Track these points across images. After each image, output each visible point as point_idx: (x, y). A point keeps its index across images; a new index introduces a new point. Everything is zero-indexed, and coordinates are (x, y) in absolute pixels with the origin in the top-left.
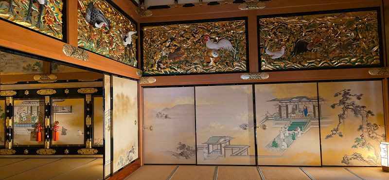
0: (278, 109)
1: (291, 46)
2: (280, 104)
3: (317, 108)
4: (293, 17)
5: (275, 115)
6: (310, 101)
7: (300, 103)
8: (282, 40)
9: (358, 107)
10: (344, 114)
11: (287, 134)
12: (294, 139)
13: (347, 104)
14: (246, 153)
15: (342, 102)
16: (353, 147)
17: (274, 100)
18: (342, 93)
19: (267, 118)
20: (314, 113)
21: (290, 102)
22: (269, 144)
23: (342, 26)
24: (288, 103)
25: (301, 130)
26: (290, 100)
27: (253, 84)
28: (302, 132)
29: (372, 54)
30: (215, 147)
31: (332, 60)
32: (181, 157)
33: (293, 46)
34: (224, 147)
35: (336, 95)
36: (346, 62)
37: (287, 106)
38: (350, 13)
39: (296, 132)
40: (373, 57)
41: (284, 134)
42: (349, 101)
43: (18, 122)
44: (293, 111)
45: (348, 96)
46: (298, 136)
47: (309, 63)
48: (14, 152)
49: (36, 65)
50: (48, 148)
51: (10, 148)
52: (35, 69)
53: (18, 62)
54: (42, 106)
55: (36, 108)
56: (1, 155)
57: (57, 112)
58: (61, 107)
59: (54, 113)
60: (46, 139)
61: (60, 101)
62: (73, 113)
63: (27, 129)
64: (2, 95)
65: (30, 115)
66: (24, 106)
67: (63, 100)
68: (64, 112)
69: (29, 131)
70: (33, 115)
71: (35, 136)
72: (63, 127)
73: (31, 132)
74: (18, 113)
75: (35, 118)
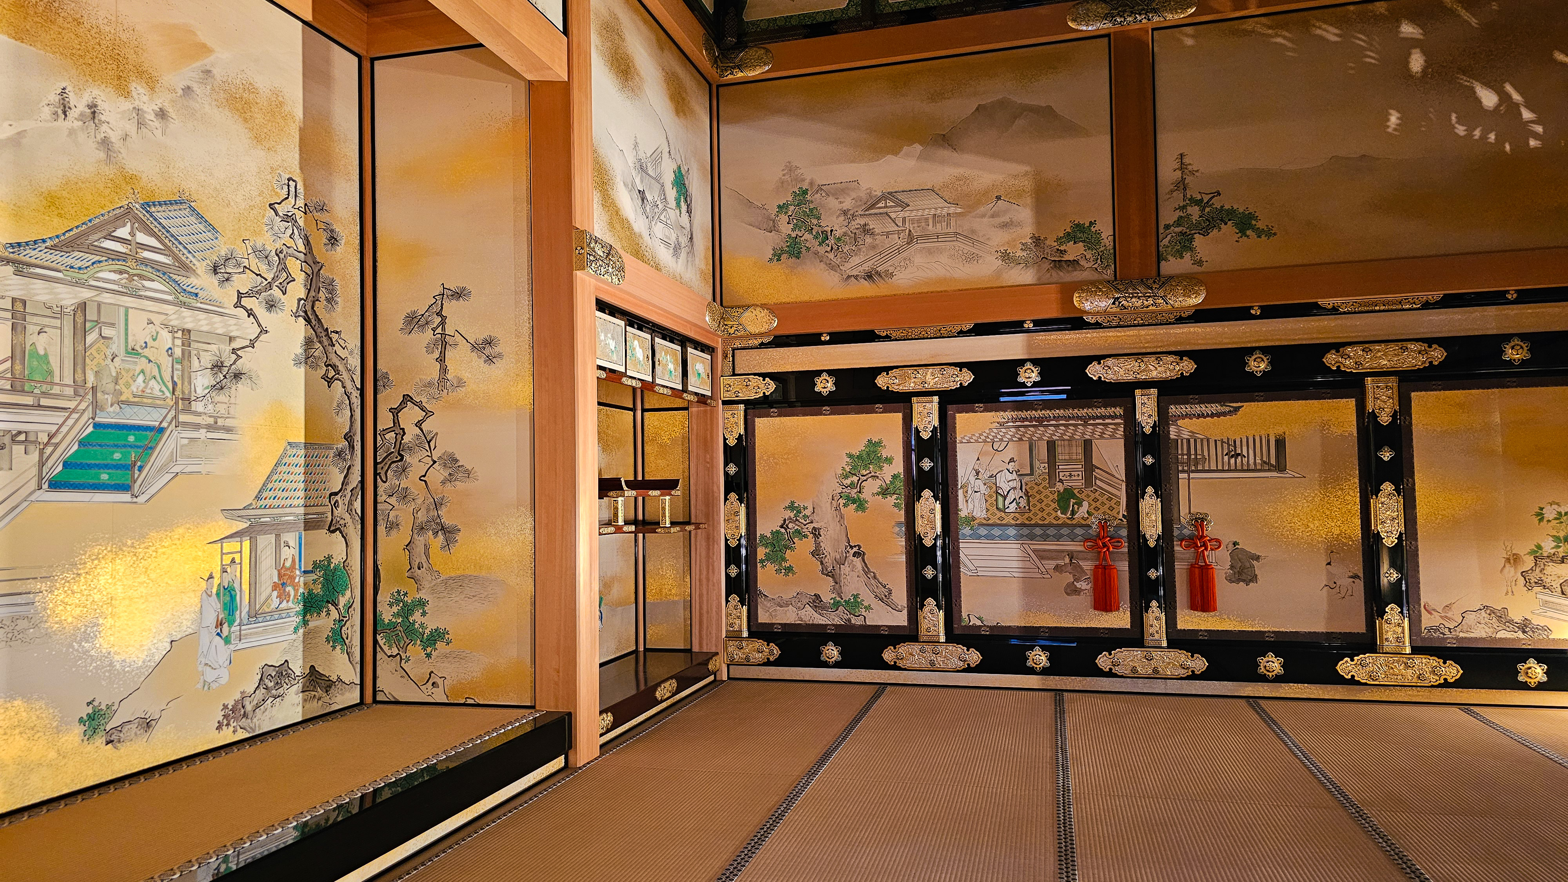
43: (980, 513)
48: (974, 657)
49: (1071, 237)
50: (1165, 644)
51: (943, 639)
52: (1066, 257)
53: (973, 232)
54: (1112, 437)
55: (1080, 450)
56: (899, 669)
57: (1200, 467)
58: (1223, 442)
59: (1183, 471)
60: (1154, 603)
61: (1212, 415)
62: (1289, 473)
63: (1034, 551)
64: (895, 388)
65: (1046, 483)
66: (1011, 440)
67: (1227, 409)
68: (1236, 470)
69: (1041, 558)
70: (1061, 481)
71: (1078, 585)
72: (1235, 544)
73: (1054, 563)
74: (978, 473)
75: (1074, 496)
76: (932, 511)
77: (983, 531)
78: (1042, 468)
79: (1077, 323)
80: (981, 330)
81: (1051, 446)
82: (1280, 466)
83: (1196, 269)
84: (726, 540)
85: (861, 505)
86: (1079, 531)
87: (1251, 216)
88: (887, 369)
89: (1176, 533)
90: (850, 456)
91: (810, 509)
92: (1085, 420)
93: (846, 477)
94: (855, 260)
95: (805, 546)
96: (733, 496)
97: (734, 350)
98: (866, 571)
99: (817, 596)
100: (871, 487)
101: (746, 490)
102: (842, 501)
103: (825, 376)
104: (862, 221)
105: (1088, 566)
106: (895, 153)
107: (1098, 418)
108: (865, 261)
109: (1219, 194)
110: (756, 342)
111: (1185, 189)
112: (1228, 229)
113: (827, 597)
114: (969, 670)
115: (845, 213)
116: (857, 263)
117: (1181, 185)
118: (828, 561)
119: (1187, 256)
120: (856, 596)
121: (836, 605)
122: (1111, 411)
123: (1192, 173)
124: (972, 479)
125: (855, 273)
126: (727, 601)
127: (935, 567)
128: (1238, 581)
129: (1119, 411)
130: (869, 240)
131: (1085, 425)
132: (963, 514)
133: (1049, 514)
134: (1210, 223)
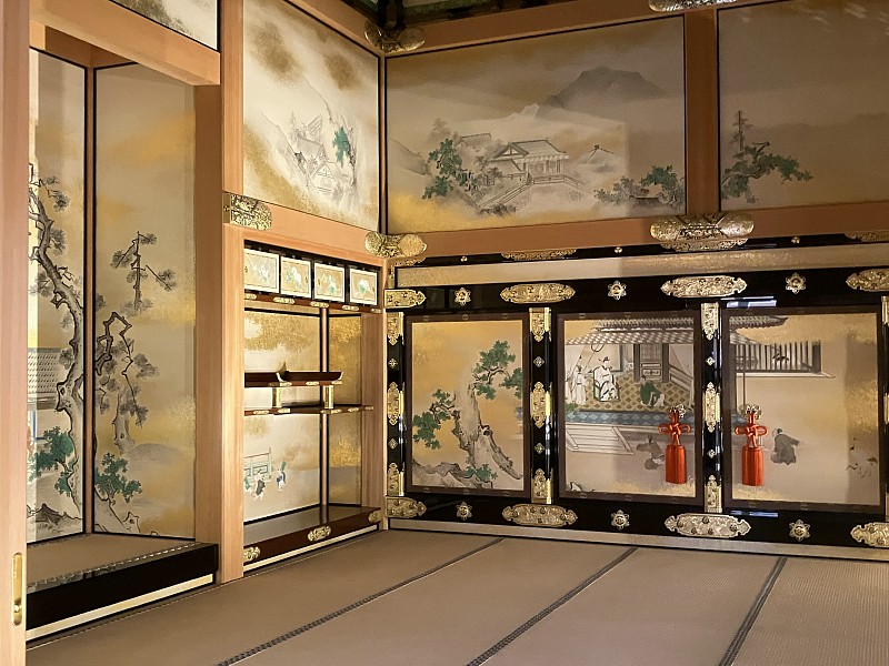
43: (581, 402)
48: (571, 517)
49: (652, 179)
50: (720, 511)
51: (549, 501)
52: (648, 196)
53: (577, 175)
54: (685, 342)
55: (659, 352)
56: (515, 524)
57: (753, 368)
58: (771, 348)
59: (740, 371)
60: (712, 478)
61: (764, 325)
62: (823, 373)
63: (622, 432)
64: (517, 301)
65: (632, 379)
66: (606, 343)
67: (775, 320)
68: (781, 371)
69: (627, 438)
70: (644, 377)
71: (655, 461)
72: (779, 431)
73: (636, 443)
74: (580, 370)
75: (653, 389)
76: (542, 400)
77: (583, 416)
78: (629, 366)
79: (656, 249)
80: (581, 254)
81: (637, 347)
82: (816, 368)
83: (750, 206)
84: (388, 419)
85: (490, 394)
86: (657, 417)
87: (794, 163)
88: (510, 285)
89: (733, 421)
90: (483, 354)
91: (452, 396)
92: (664, 327)
93: (480, 372)
94: (488, 197)
95: (447, 425)
96: (394, 385)
97: (396, 268)
98: (494, 446)
99: (456, 465)
100: (498, 379)
101: (404, 380)
102: (476, 391)
103: (463, 290)
104: (492, 166)
105: (663, 446)
106: (519, 111)
107: (675, 326)
108: (495, 199)
109: (768, 144)
110: (413, 262)
111: (741, 140)
112: (776, 173)
113: (464, 467)
114: (567, 527)
115: (480, 159)
116: (488, 200)
117: (739, 137)
118: (465, 438)
119: (743, 195)
120: (486, 466)
121: (471, 473)
122: (684, 320)
123: (748, 127)
124: (576, 374)
125: (487, 208)
126: (388, 468)
127: (544, 445)
128: (781, 461)
129: (690, 320)
130: (498, 181)
131: (664, 331)
132: (568, 401)
133: (634, 404)
134: (762, 167)
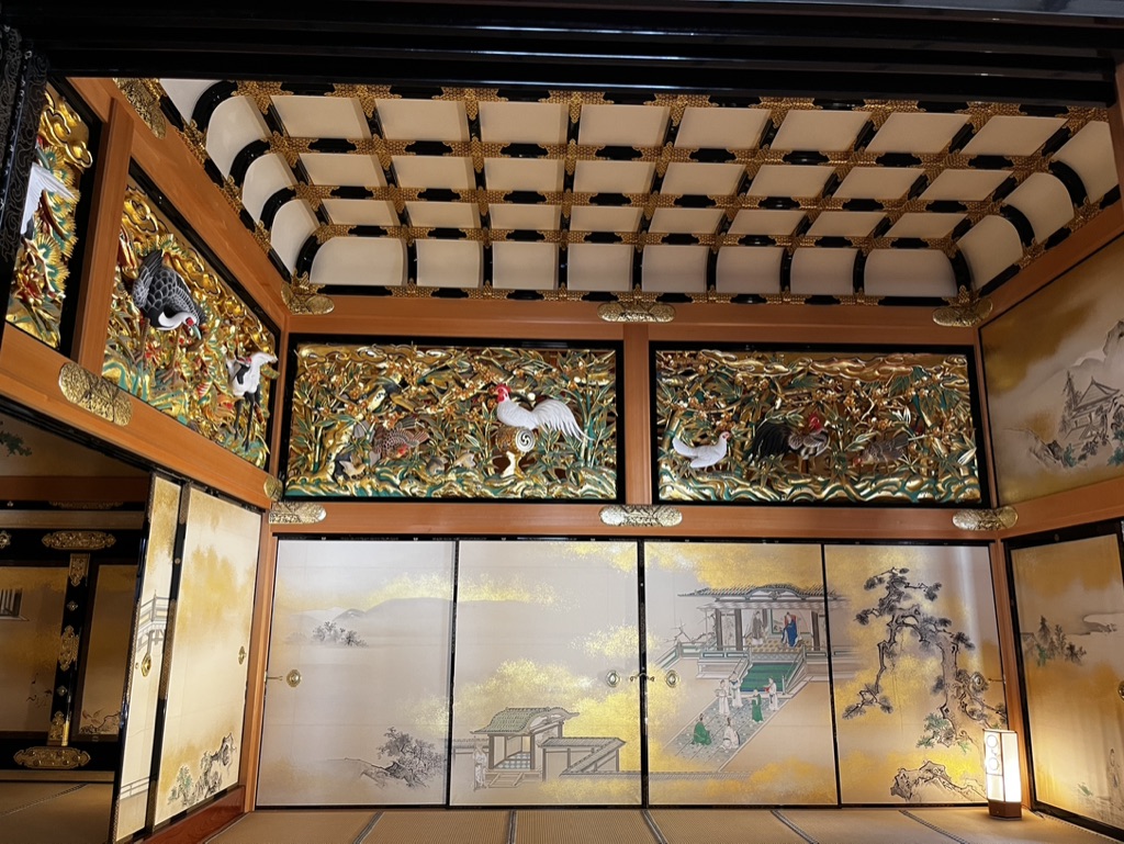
0: (712, 622)
1: (745, 435)
2: (718, 605)
3: (822, 621)
4: (749, 354)
5: (704, 639)
6: (804, 600)
7: (775, 605)
8: (718, 416)
9: (928, 621)
10: (892, 641)
11: (738, 703)
12: (757, 717)
13: (901, 613)
14: (610, 766)
15: (886, 606)
16: (920, 744)
17: (700, 593)
18: (887, 577)
19: (679, 650)
20: (816, 636)
21: (747, 601)
22: (683, 735)
23: (881, 388)
24: (742, 605)
25: (779, 689)
26: (747, 595)
27: (641, 540)
28: (780, 696)
29: (959, 471)
30: (514, 745)
31: (857, 483)
32: (391, 781)
33: (749, 436)
34: (544, 745)
35: (870, 585)
36: (895, 488)
37: (738, 614)
38: (899, 356)
39: (764, 695)
40: (962, 481)
41: (730, 702)
42: (905, 604)
44: (755, 629)
45: (902, 589)
46: (771, 707)
47: (796, 487)
